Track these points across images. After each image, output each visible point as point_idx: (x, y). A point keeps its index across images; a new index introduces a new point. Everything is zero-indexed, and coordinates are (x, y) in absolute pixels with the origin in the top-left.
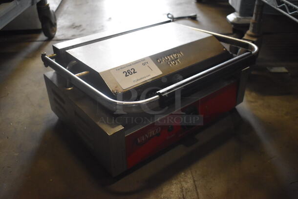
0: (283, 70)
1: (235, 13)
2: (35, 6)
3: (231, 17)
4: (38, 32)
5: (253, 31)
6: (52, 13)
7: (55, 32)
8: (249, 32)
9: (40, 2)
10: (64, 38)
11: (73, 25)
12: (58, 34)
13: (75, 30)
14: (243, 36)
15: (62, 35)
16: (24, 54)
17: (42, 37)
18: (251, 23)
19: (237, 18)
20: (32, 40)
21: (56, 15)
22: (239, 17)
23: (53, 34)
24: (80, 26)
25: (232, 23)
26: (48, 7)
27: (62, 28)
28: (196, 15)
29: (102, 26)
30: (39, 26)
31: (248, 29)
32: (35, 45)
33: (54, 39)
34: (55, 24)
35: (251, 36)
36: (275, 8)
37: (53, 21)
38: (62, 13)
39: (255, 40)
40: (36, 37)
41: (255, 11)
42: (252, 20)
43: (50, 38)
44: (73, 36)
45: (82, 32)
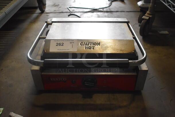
1: (142, 1)
3: (140, 3)
4: (36, 8)
5: (150, 12)
8: (148, 12)
10: (50, 12)
11: (54, 5)
12: (47, 9)
13: (56, 7)
14: (145, 14)
15: (49, 10)
16: (29, 20)
17: (38, 11)
19: (143, 4)
20: (33, 13)
22: (143, 3)
23: (44, 9)
24: (58, 5)
25: (140, 7)
27: (49, 6)
30: (37, 5)
31: (148, 10)
32: (35, 15)
33: (45, 12)
35: (149, 14)
37: (44, 3)
39: (151, 16)
40: (35, 11)
41: (151, 1)
42: (150, 5)
43: (43, 11)
44: (55, 11)
45: (60, 9)
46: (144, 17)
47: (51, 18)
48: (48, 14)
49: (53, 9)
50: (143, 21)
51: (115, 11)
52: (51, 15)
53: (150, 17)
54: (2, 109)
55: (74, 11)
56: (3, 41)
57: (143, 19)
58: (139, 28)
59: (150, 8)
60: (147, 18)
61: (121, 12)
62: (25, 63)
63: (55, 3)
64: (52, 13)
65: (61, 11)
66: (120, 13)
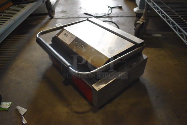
0: (159, 35)
1: (138, 7)
2: (45, 3)
3: (136, 9)
4: (46, 14)
5: (144, 17)
6: (53, 6)
7: (54, 14)
8: (142, 17)
9: (47, 1)
10: (58, 18)
11: (63, 11)
12: (56, 15)
13: (64, 13)
14: (140, 19)
15: (58, 16)
16: (40, 26)
17: (48, 17)
18: (143, 13)
19: (138, 10)
20: (43, 19)
21: (55, 6)
22: (139, 9)
23: (53, 16)
24: (66, 11)
25: (135, 13)
26: (50, 3)
27: (58, 12)
28: (121, 6)
29: (77, 12)
30: (47, 12)
31: (142, 16)
32: (45, 21)
33: (54, 18)
34: (54, 11)
35: (143, 19)
36: (152, 7)
37: (53, 10)
38: (58, 4)
39: (144, 21)
40: (45, 17)
41: (145, 8)
42: (144, 11)
43: (52, 17)
44: (63, 16)
45: (67, 15)
46: (138, 22)
47: (59, 23)
48: (56, 20)
49: (61, 15)
50: (137, 26)
51: (115, 16)
52: (59, 20)
53: (143, 23)
54: (11, 103)
55: (80, 17)
56: (16, 44)
57: (138, 24)
58: (134, 31)
59: (144, 13)
60: (141, 23)
61: (121, 17)
62: (32, 63)
63: (63, 10)
64: (60, 19)
65: (67, 17)
66: (119, 18)
